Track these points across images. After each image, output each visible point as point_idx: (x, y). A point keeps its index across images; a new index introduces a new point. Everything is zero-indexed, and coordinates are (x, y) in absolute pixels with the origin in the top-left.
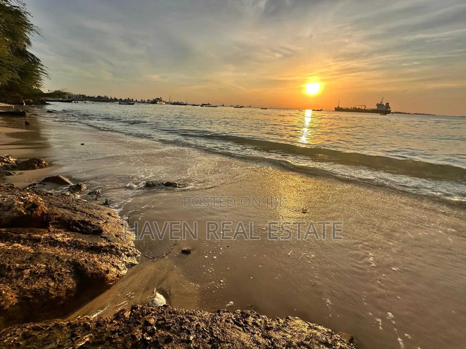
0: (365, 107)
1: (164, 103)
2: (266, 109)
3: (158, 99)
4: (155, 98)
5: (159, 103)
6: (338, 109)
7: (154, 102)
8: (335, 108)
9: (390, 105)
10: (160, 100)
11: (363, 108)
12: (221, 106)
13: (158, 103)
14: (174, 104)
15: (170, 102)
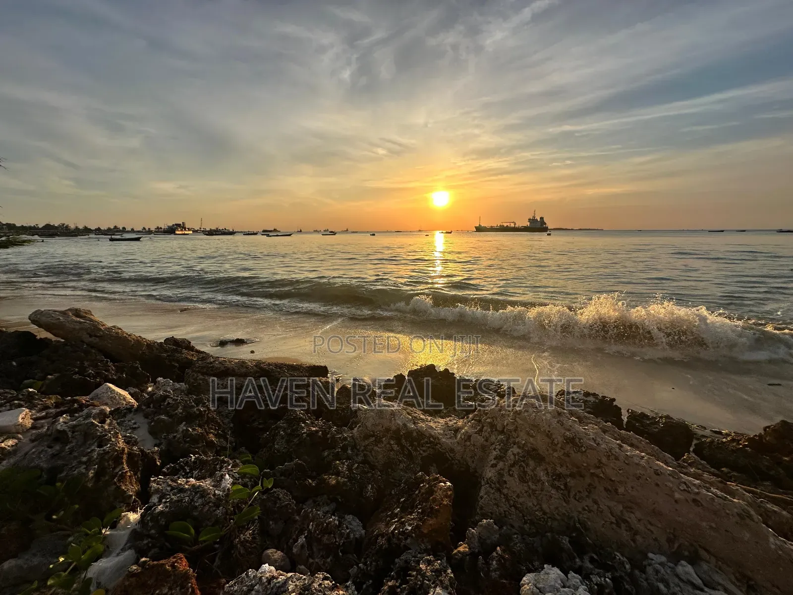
0: (515, 224)
1: (191, 232)
3: (178, 225)
4: (171, 224)
5: (181, 232)
6: (479, 229)
7: (171, 231)
8: (476, 227)
9: (545, 220)
10: (182, 227)
11: (512, 225)
12: (298, 231)
13: (177, 232)
14: (211, 233)
15: (202, 230)
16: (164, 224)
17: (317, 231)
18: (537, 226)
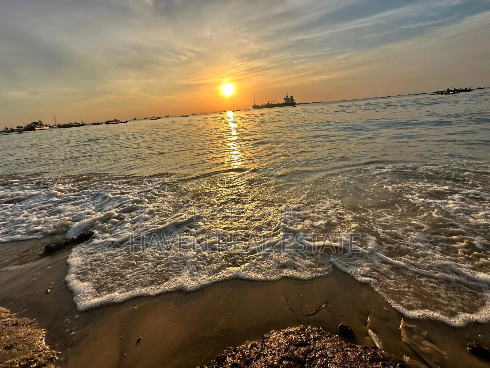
1: (49, 128)
2: (187, 116)
3: (36, 123)
4: (29, 123)
5: (39, 129)
6: (255, 107)
7: (31, 128)
8: (252, 106)
9: (294, 98)
10: (40, 124)
11: (275, 103)
12: (133, 120)
13: (36, 129)
14: (65, 126)
15: (57, 125)
16: (24, 124)
17: (147, 118)
18: (290, 102)
